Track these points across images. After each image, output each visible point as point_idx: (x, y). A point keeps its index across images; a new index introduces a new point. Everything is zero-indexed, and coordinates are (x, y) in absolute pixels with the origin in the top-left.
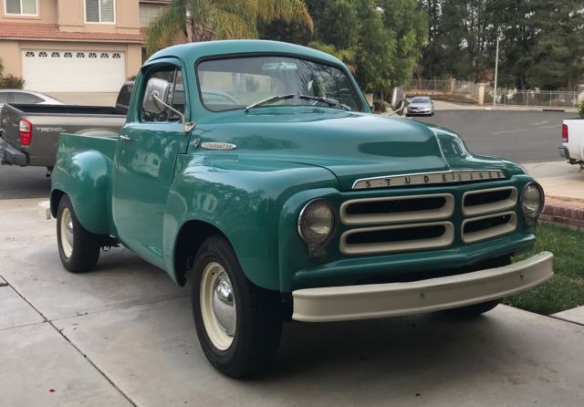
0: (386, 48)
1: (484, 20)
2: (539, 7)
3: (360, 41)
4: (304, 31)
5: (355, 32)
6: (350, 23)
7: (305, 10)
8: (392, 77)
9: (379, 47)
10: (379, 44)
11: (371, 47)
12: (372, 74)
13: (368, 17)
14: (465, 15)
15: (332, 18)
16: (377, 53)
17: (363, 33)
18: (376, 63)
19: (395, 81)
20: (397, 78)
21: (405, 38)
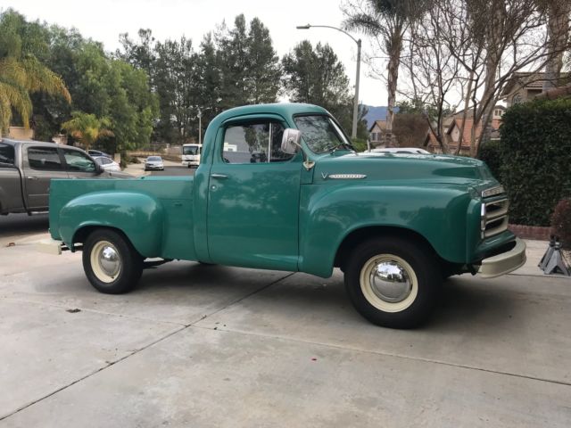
0: (131, 119)
1: (187, 102)
2: (226, 95)
3: (110, 112)
4: (61, 102)
5: (107, 105)
6: (102, 98)
7: (63, 85)
8: (136, 141)
9: (125, 118)
10: (126, 115)
11: (119, 117)
12: (121, 138)
13: (115, 93)
14: (174, 97)
15: (86, 93)
16: (124, 122)
17: (111, 106)
18: (124, 130)
19: (139, 144)
20: (139, 142)
21: (144, 111)
